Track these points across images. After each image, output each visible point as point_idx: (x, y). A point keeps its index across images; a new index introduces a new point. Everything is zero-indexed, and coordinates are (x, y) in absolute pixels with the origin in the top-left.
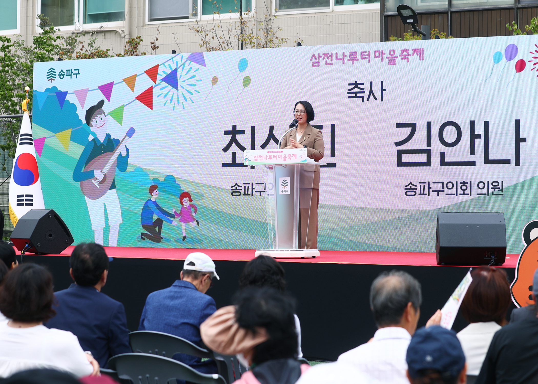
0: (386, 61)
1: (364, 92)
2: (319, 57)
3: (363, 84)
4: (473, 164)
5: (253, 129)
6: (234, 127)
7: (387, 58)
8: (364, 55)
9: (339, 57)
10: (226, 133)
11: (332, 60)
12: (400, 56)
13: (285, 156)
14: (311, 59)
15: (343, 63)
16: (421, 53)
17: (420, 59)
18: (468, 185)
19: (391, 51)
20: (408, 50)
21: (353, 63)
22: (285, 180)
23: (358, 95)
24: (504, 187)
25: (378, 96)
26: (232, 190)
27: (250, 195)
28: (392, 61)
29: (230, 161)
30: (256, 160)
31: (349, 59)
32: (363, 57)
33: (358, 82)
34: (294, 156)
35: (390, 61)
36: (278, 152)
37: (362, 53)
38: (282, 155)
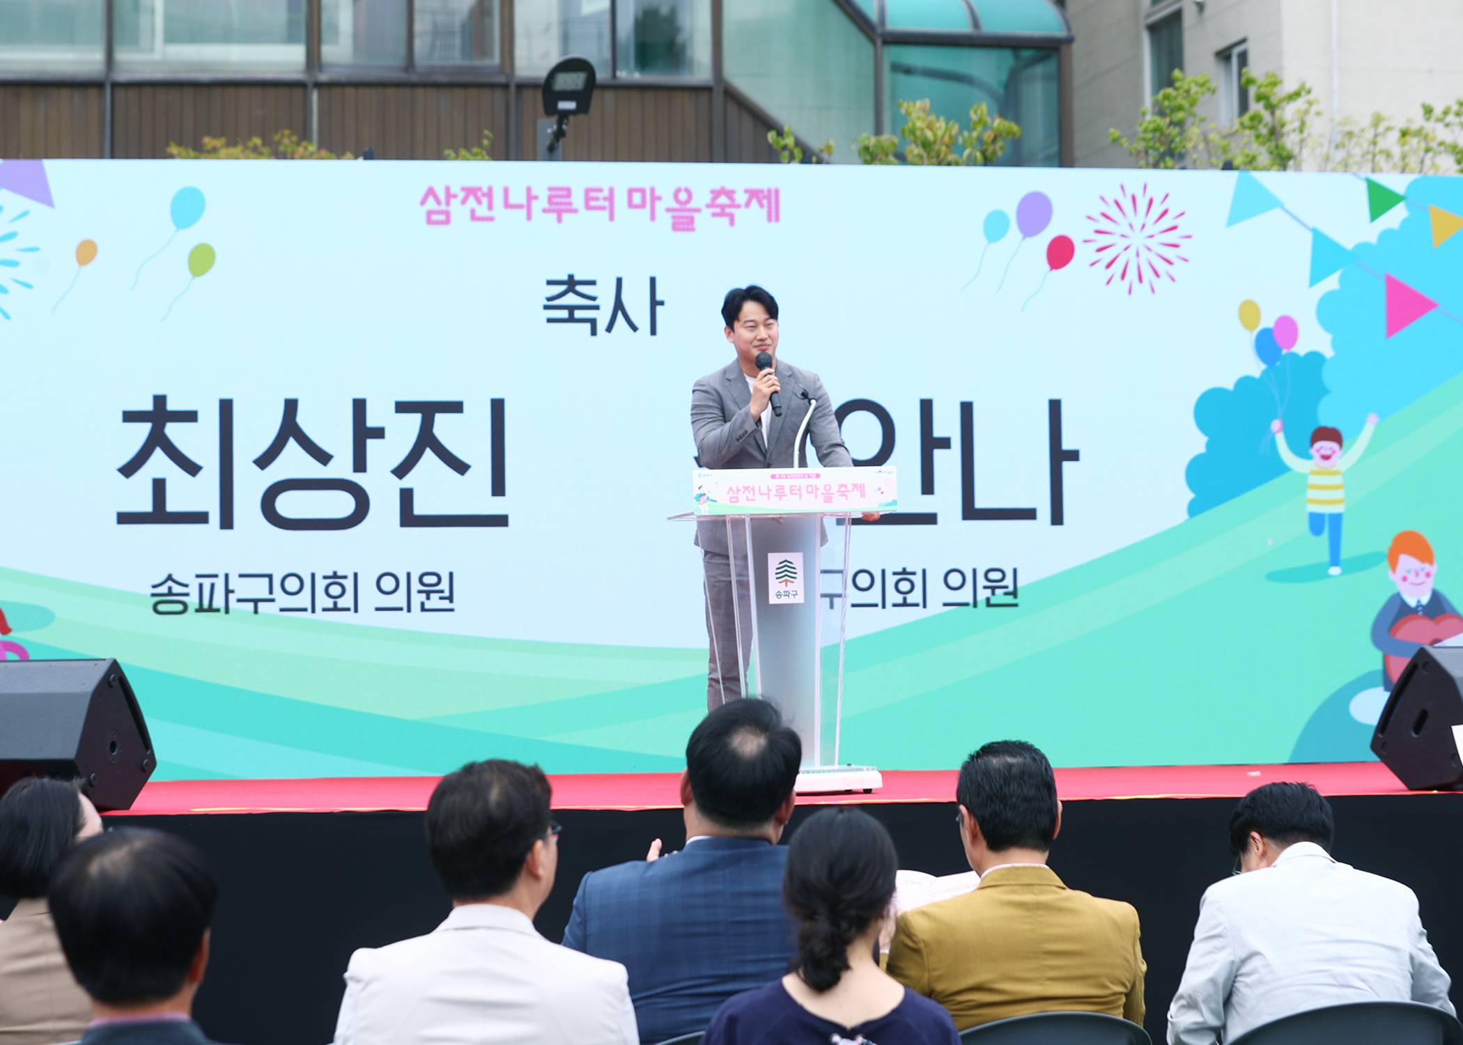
0: (665, 219)
1: (597, 308)
2: (449, 195)
3: (593, 283)
4: (930, 519)
5: (226, 408)
6: (160, 401)
7: (668, 210)
8: (597, 199)
9: (512, 200)
10: (130, 417)
11: (490, 207)
12: (708, 206)
14: (423, 202)
15: (529, 217)
16: (773, 201)
17: (770, 219)
18: (917, 580)
19: (678, 191)
20: (733, 192)
22: (786, 561)
23: (578, 314)
24: (1019, 585)
25: (642, 320)
26: (153, 595)
27: (218, 610)
28: (685, 220)
29: (147, 506)
30: (735, 500)
31: (546, 205)
32: (593, 203)
33: (577, 278)
34: (858, 491)
35: (677, 220)
36: (804, 477)
37: (588, 191)
38: (818, 487)
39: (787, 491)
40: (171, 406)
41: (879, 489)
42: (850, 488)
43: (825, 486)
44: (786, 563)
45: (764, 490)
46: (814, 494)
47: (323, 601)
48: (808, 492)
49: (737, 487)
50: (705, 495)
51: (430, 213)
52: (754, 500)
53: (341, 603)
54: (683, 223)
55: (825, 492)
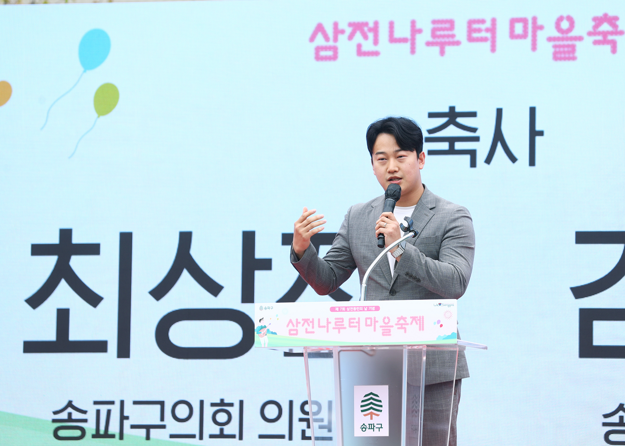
0: (546, 49)
1: (477, 139)
2: (337, 31)
3: (473, 114)
5: (126, 241)
6: (66, 234)
7: (550, 39)
8: (479, 30)
10: (38, 250)
11: (376, 42)
12: (590, 34)
13: (386, 320)
14: (312, 39)
15: (413, 51)
19: (560, 19)
20: (616, 19)
21: (442, 53)
22: (371, 393)
23: (459, 146)
25: (521, 150)
26: (54, 421)
27: (113, 436)
28: (566, 49)
29: (51, 335)
30: (295, 332)
31: (430, 39)
32: (475, 35)
33: (457, 110)
34: (417, 324)
35: (558, 50)
36: (364, 310)
37: (471, 23)
38: (377, 320)
39: (346, 323)
40: (76, 240)
41: (439, 322)
42: (409, 320)
43: (385, 318)
44: (371, 396)
45: (323, 323)
46: (373, 326)
47: (210, 428)
48: (367, 325)
49: (297, 320)
50: (265, 327)
51: (318, 49)
52: (313, 332)
53: (228, 430)
54: (564, 52)
55: (384, 325)
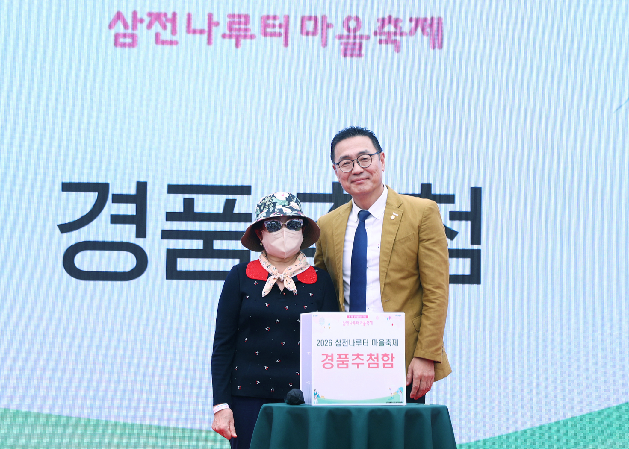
0: (335, 46)
2: (136, 20)
7: (339, 37)
8: (273, 26)
9: (195, 25)
11: (174, 32)
12: (375, 33)
14: (112, 26)
15: (210, 42)
16: (437, 29)
17: (432, 47)
19: (347, 20)
20: (399, 21)
21: (238, 45)
28: (354, 47)
31: (226, 32)
32: (269, 30)
35: (346, 47)
37: (265, 18)
51: (118, 36)
54: (352, 50)
